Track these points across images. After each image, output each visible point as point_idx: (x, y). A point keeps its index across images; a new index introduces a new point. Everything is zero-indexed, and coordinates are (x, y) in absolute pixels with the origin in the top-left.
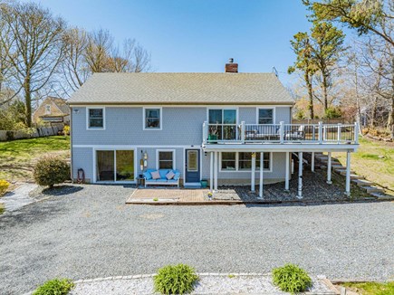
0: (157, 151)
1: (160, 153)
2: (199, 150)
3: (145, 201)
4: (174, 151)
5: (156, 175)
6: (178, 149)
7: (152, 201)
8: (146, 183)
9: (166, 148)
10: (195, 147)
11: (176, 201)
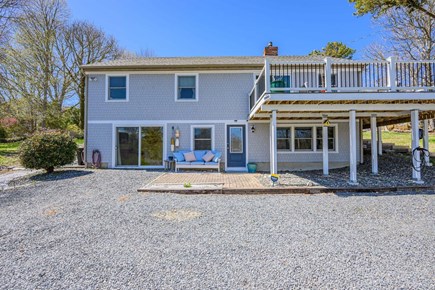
0: (192, 127)
1: (196, 130)
2: (244, 126)
3: (170, 188)
4: (213, 127)
5: (190, 156)
6: (218, 125)
7: (181, 187)
8: (177, 167)
9: (203, 124)
10: (240, 122)
11: (220, 187)
